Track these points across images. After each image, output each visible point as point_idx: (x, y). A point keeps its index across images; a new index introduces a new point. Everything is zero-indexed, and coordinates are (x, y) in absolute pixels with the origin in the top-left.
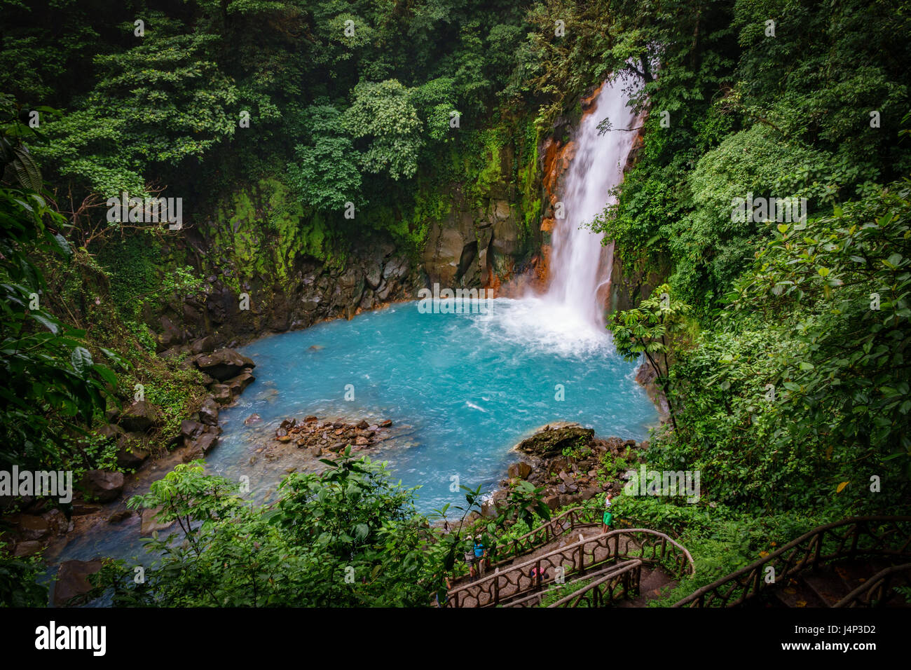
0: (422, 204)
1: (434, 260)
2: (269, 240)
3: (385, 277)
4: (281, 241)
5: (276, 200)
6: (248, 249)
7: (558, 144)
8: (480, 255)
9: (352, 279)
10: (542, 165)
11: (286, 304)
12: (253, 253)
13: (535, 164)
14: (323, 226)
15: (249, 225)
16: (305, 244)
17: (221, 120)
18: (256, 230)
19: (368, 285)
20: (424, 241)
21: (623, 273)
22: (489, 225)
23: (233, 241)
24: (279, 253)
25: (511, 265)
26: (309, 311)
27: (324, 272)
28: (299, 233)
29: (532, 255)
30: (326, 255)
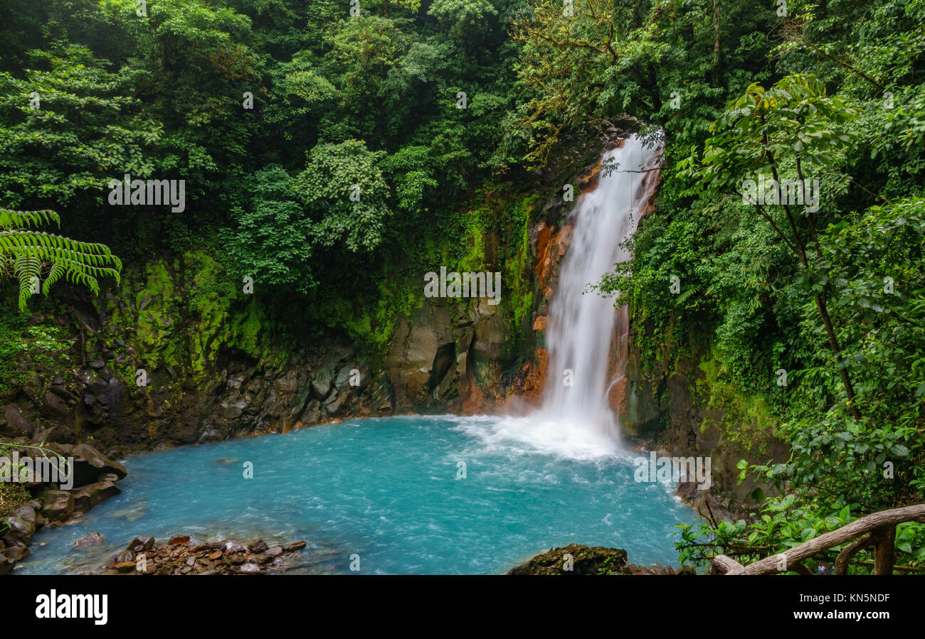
0: (388, 297)
1: (400, 365)
2: (187, 326)
3: (338, 386)
4: (202, 326)
5: (202, 278)
6: (155, 330)
7: (552, 229)
8: (459, 359)
9: (293, 383)
10: (534, 250)
11: (197, 406)
12: (161, 336)
13: (525, 249)
14: (261, 314)
15: (162, 303)
16: (235, 334)
17: (136, 161)
18: (171, 311)
19: (314, 394)
20: (389, 341)
21: (642, 365)
22: (470, 323)
23: (136, 320)
24: (197, 341)
25: (497, 373)
26: (229, 419)
27: (256, 373)
28: (229, 320)
29: (524, 361)
30: (262, 352)
